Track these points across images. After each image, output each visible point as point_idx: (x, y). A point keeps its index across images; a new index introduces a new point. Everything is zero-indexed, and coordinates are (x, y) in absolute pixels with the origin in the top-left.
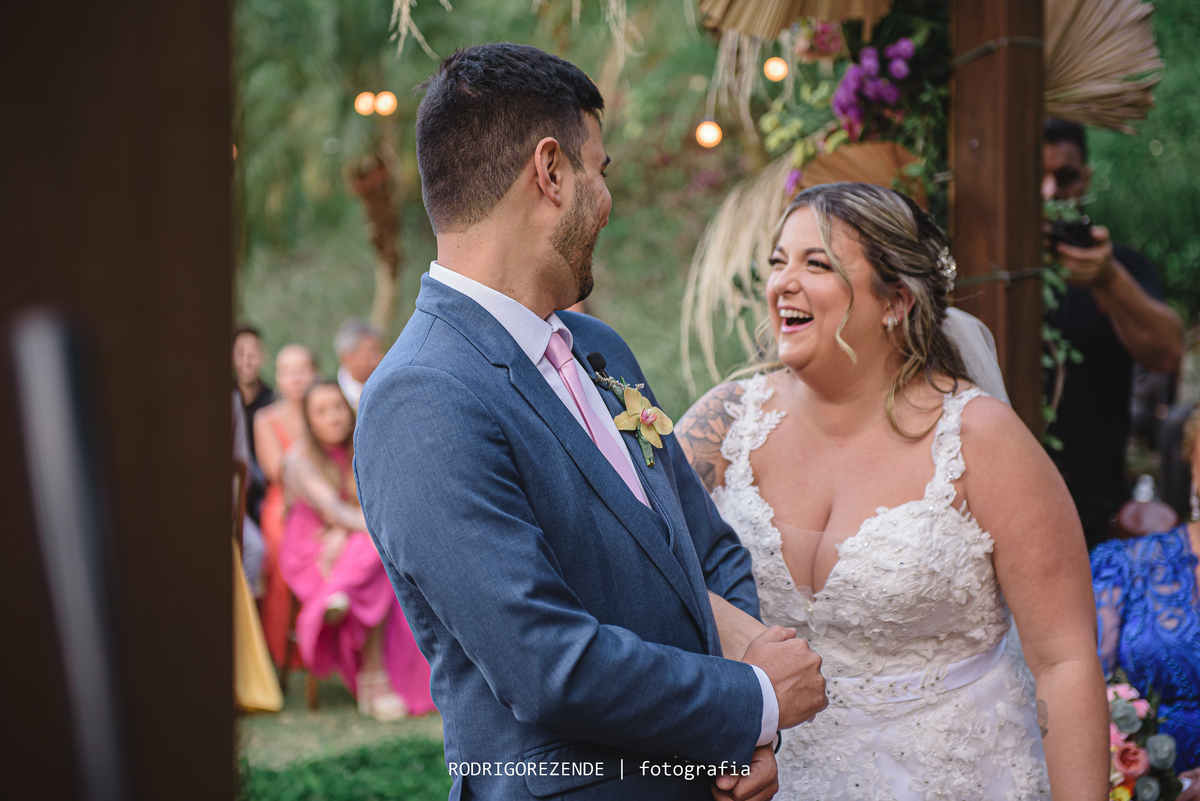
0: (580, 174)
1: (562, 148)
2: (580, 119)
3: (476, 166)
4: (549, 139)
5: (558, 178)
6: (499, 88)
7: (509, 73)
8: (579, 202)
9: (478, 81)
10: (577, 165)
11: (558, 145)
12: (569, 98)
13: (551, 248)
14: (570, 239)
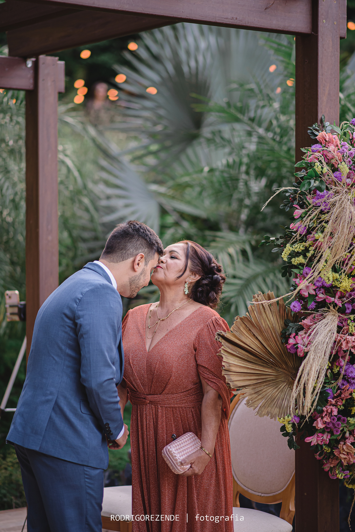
0: (145, 267)
1: (145, 258)
2: (154, 254)
3: (121, 250)
4: (143, 254)
5: (140, 265)
6: (139, 234)
7: (144, 232)
8: (141, 274)
9: (135, 229)
10: (146, 264)
11: (144, 257)
12: (155, 248)
13: (128, 281)
14: (134, 282)
